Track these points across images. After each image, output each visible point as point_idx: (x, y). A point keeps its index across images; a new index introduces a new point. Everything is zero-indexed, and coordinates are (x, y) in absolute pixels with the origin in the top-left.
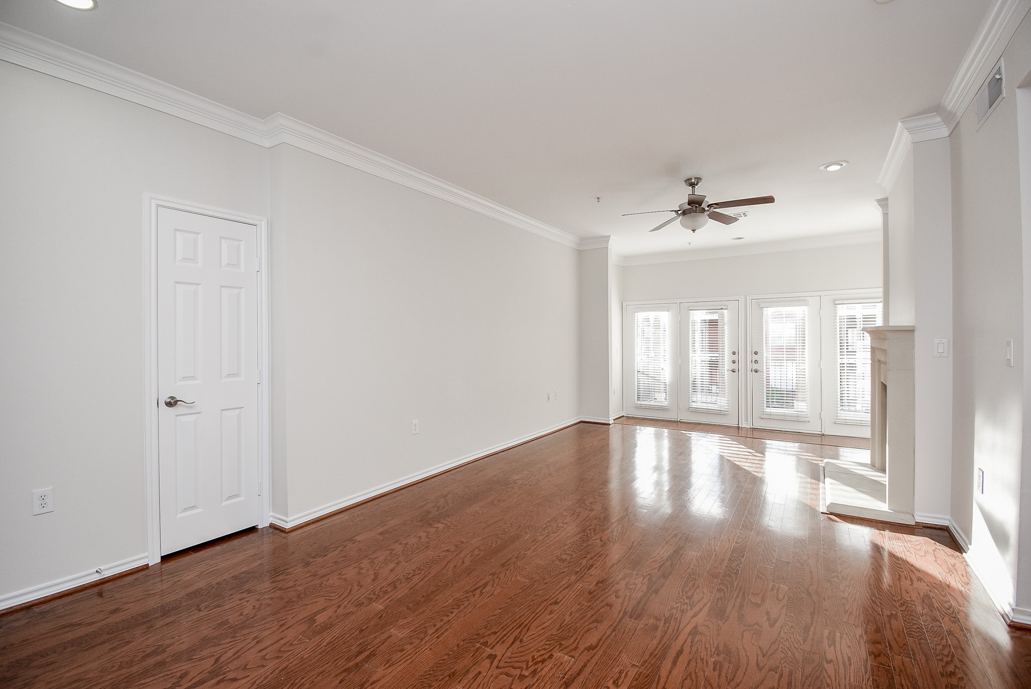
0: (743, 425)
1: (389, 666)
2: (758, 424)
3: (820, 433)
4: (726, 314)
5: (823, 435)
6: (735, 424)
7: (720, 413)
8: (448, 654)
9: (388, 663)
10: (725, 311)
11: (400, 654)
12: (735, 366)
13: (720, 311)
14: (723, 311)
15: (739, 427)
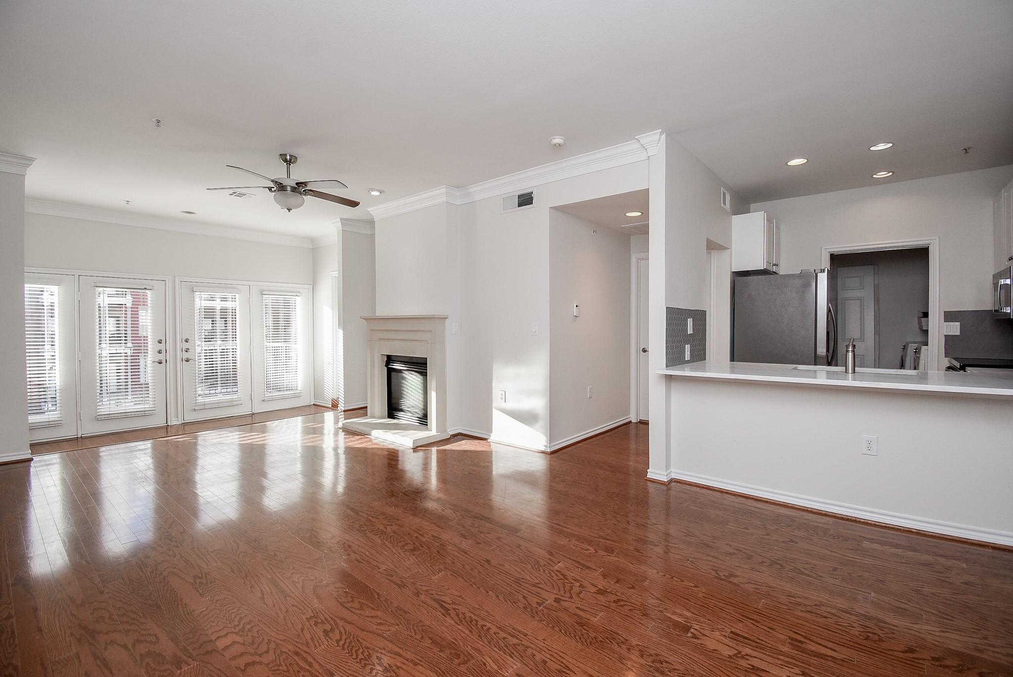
0: (173, 421)
1: (570, 670)
2: (190, 417)
3: (251, 413)
4: (149, 296)
5: (253, 414)
6: (161, 422)
7: (143, 414)
8: (553, 627)
9: (564, 672)
10: (148, 292)
11: (550, 663)
12: (161, 357)
13: (143, 291)
14: (147, 291)
15: (168, 425)
